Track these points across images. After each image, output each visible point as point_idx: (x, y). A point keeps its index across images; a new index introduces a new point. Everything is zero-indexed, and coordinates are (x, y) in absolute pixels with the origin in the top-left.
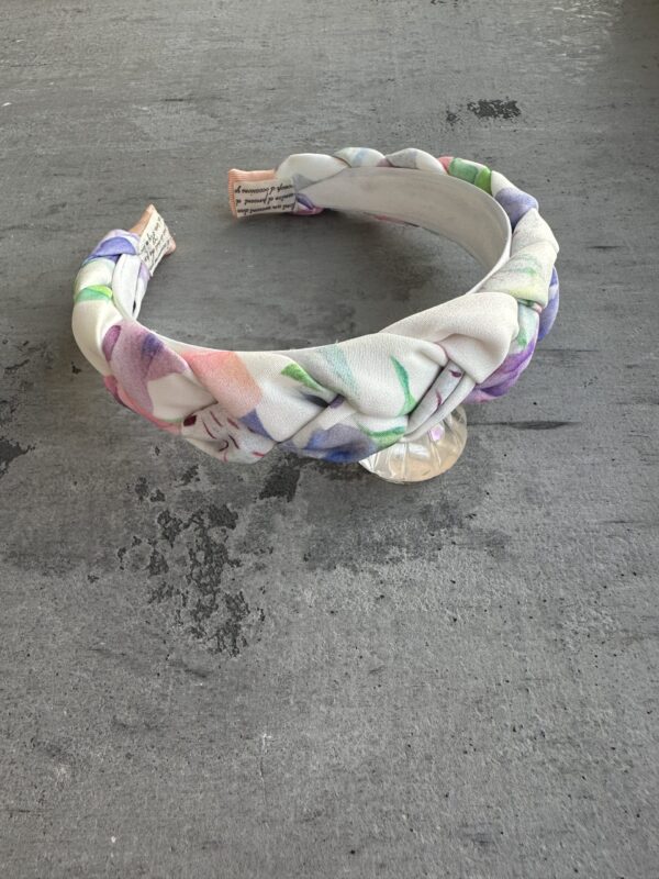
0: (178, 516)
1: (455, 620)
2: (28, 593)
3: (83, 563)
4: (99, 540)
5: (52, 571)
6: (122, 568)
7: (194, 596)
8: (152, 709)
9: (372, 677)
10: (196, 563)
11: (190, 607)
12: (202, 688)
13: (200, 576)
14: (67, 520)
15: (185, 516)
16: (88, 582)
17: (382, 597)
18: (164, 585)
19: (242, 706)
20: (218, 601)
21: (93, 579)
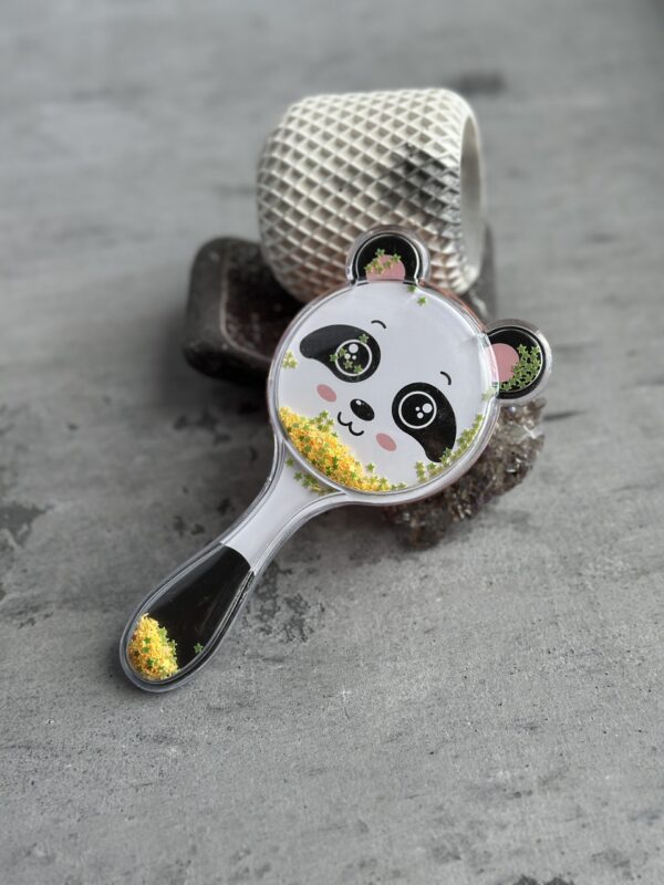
1: (491, 583)
8: (240, 692)
9: (426, 636)
11: (254, 613)
12: (281, 669)
14: (112, 563)
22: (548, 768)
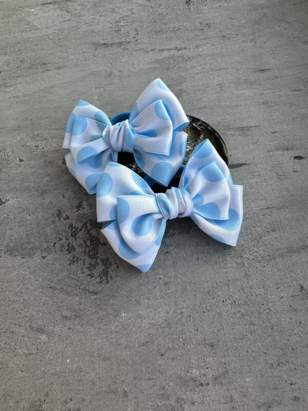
0: (77, 225)
1: (198, 259)
2: (17, 267)
3: (39, 251)
4: (44, 240)
5: (26, 256)
6: (56, 251)
7: (88, 260)
8: (76, 309)
9: (165, 286)
10: (87, 246)
11: (87, 265)
12: (96, 298)
13: (89, 251)
14: (29, 232)
15: (79, 225)
16: (42, 259)
17: (167, 252)
18: (74, 257)
19: (113, 304)
20: (98, 261)
21: (44, 258)
22: (218, 371)
